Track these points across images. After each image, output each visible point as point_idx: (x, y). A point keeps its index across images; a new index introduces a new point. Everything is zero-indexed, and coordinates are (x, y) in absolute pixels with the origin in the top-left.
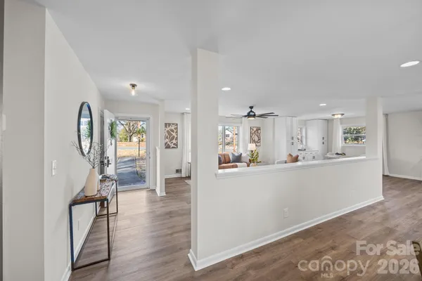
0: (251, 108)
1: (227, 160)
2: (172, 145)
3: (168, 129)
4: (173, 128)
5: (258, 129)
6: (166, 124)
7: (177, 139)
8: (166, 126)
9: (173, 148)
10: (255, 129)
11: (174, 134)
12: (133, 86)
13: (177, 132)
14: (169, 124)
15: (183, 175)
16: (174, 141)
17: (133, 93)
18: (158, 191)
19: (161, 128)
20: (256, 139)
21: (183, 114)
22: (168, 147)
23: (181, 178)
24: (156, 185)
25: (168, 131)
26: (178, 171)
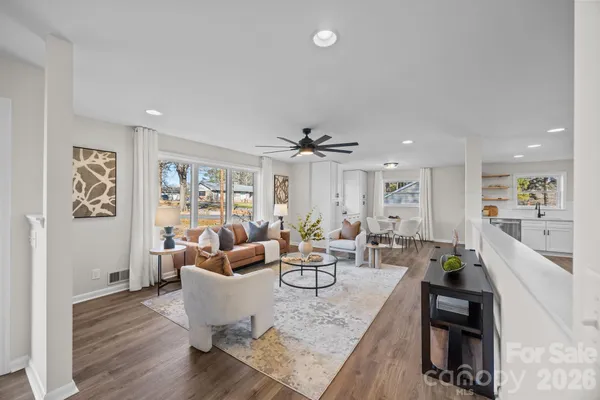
0: (307, 131)
1: (240, 238)
2: (98, 209)
3: (83, 163)
4: (100, 161)
5: (285, 180)
6: (76, 149)
7: (113, 191)
8: (76, 156)
9: (100, 216)
10: (281, 180)
11: (104, 179)
13: (113, 174)
14: (88, 152)
15: (135, 286)
16: (105, 199)
21: (134, 128)
22: (82, 214)
23: (128, 294)
25: (81, 170)
26: (114, 277)
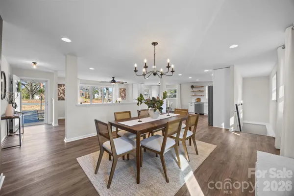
0: (113, 78)
5: (125, 90)
6: (59, 85)
10: (122, 90)
12: (35, 63)
17: (35, 67)
18: (53, 124)
19: (55, 88)
20: (123, 95)
22: (62, 99)
24: (52, 121)
